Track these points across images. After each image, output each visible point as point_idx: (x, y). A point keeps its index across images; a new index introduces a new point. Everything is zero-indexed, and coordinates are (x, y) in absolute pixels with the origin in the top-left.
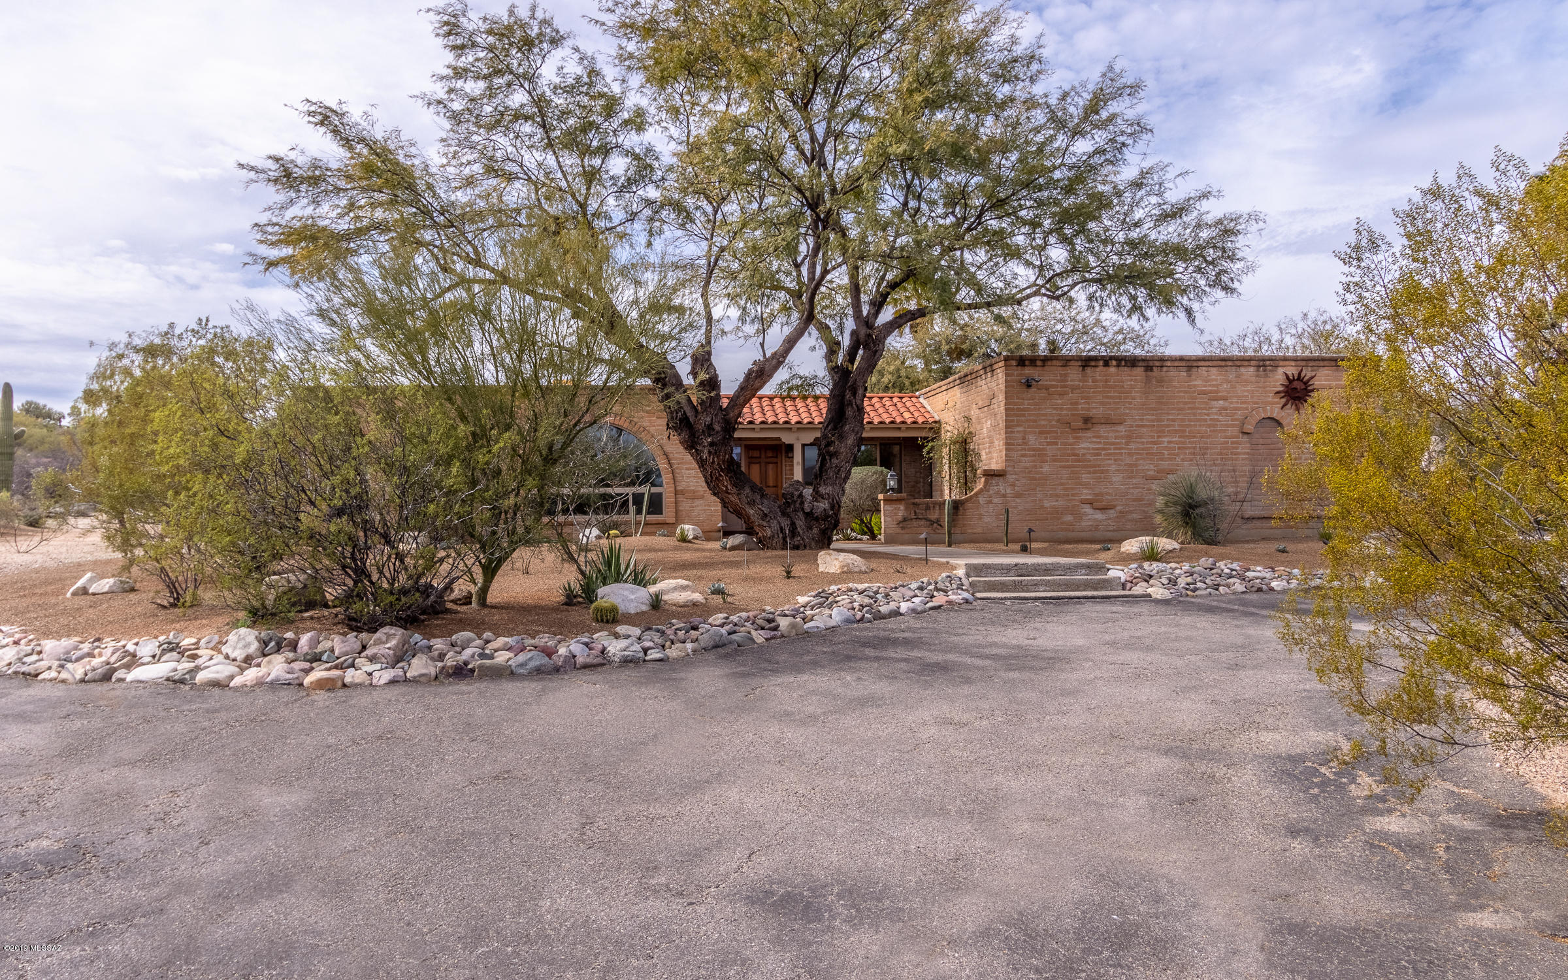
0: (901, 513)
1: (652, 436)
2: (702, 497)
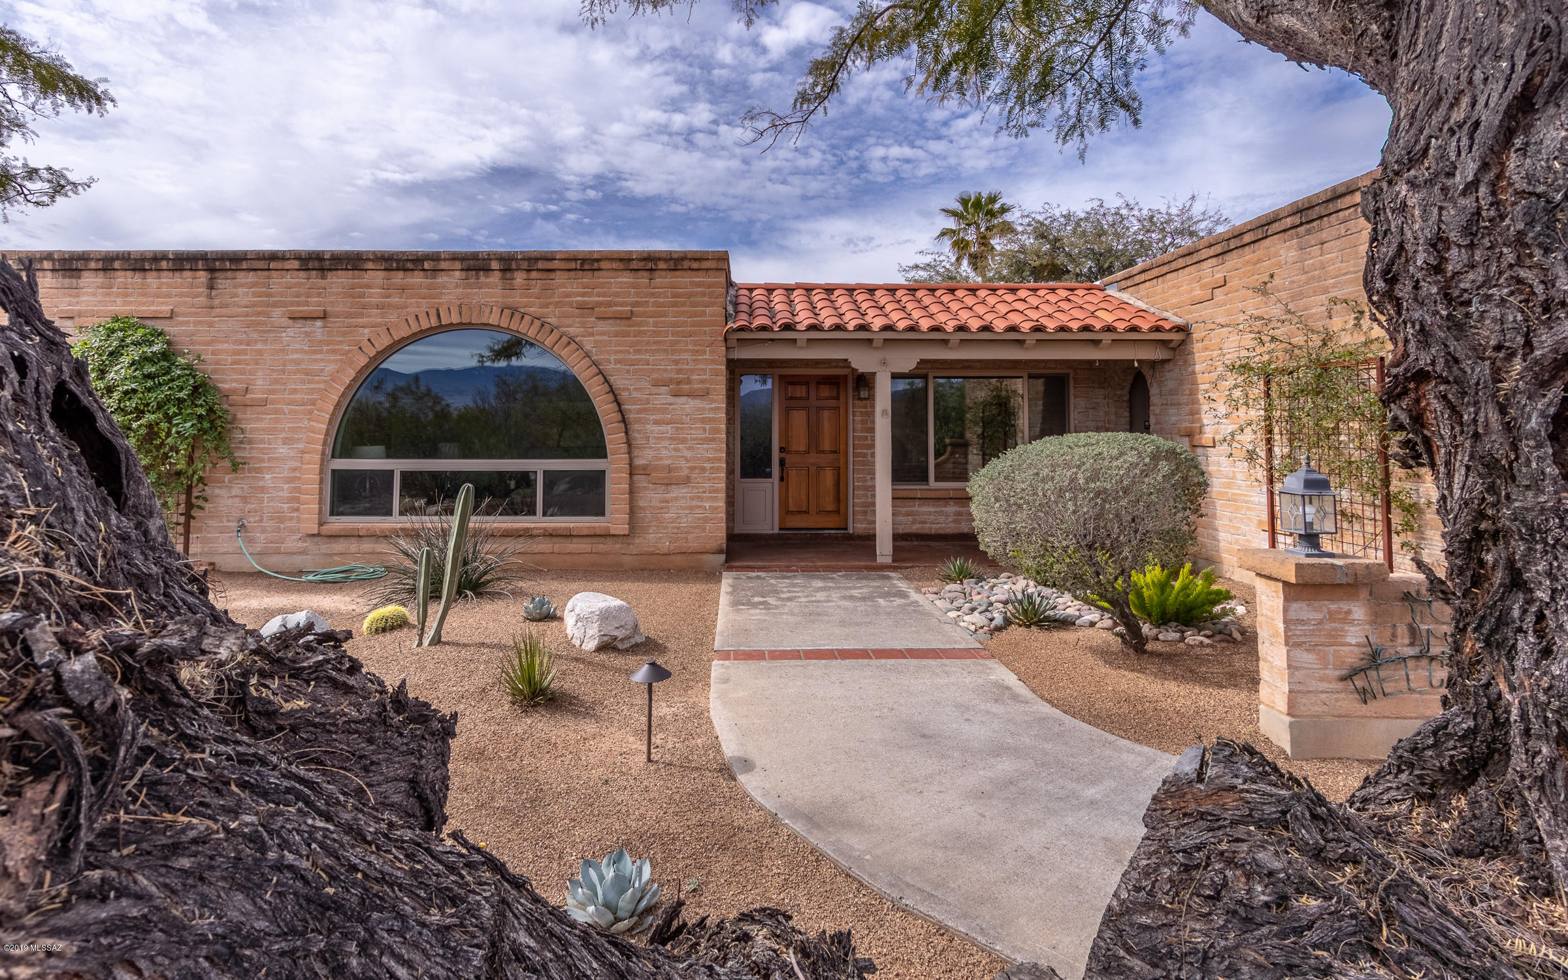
0: (1354, 635)
1: (587, 355)
2: (687, 481)
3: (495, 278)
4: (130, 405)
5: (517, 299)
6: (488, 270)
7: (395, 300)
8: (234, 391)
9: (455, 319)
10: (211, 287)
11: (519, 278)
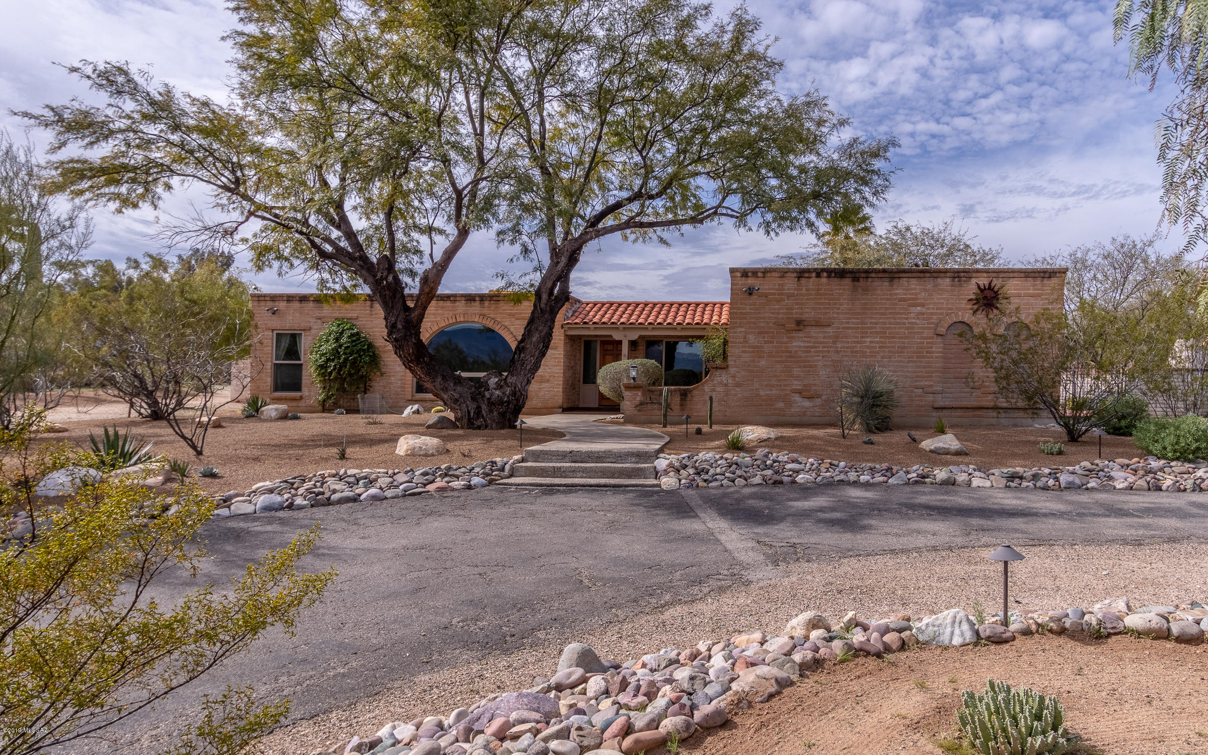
1: (512, 333)
2: (548, 381)
3: (477, 303)
4: (348, 351)
5: (486, 311)
6: (474, 300)
7: (440, 312)
8: (380, 346)
9: (462, 319)
10: (371, 307)
11: (487, 303)
